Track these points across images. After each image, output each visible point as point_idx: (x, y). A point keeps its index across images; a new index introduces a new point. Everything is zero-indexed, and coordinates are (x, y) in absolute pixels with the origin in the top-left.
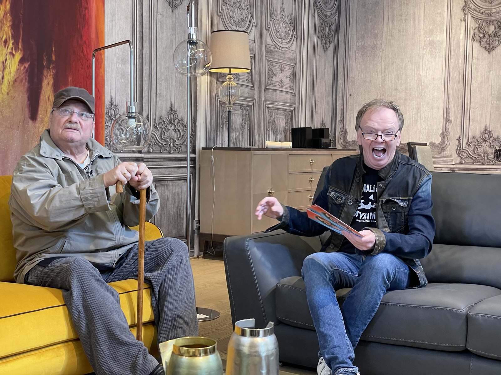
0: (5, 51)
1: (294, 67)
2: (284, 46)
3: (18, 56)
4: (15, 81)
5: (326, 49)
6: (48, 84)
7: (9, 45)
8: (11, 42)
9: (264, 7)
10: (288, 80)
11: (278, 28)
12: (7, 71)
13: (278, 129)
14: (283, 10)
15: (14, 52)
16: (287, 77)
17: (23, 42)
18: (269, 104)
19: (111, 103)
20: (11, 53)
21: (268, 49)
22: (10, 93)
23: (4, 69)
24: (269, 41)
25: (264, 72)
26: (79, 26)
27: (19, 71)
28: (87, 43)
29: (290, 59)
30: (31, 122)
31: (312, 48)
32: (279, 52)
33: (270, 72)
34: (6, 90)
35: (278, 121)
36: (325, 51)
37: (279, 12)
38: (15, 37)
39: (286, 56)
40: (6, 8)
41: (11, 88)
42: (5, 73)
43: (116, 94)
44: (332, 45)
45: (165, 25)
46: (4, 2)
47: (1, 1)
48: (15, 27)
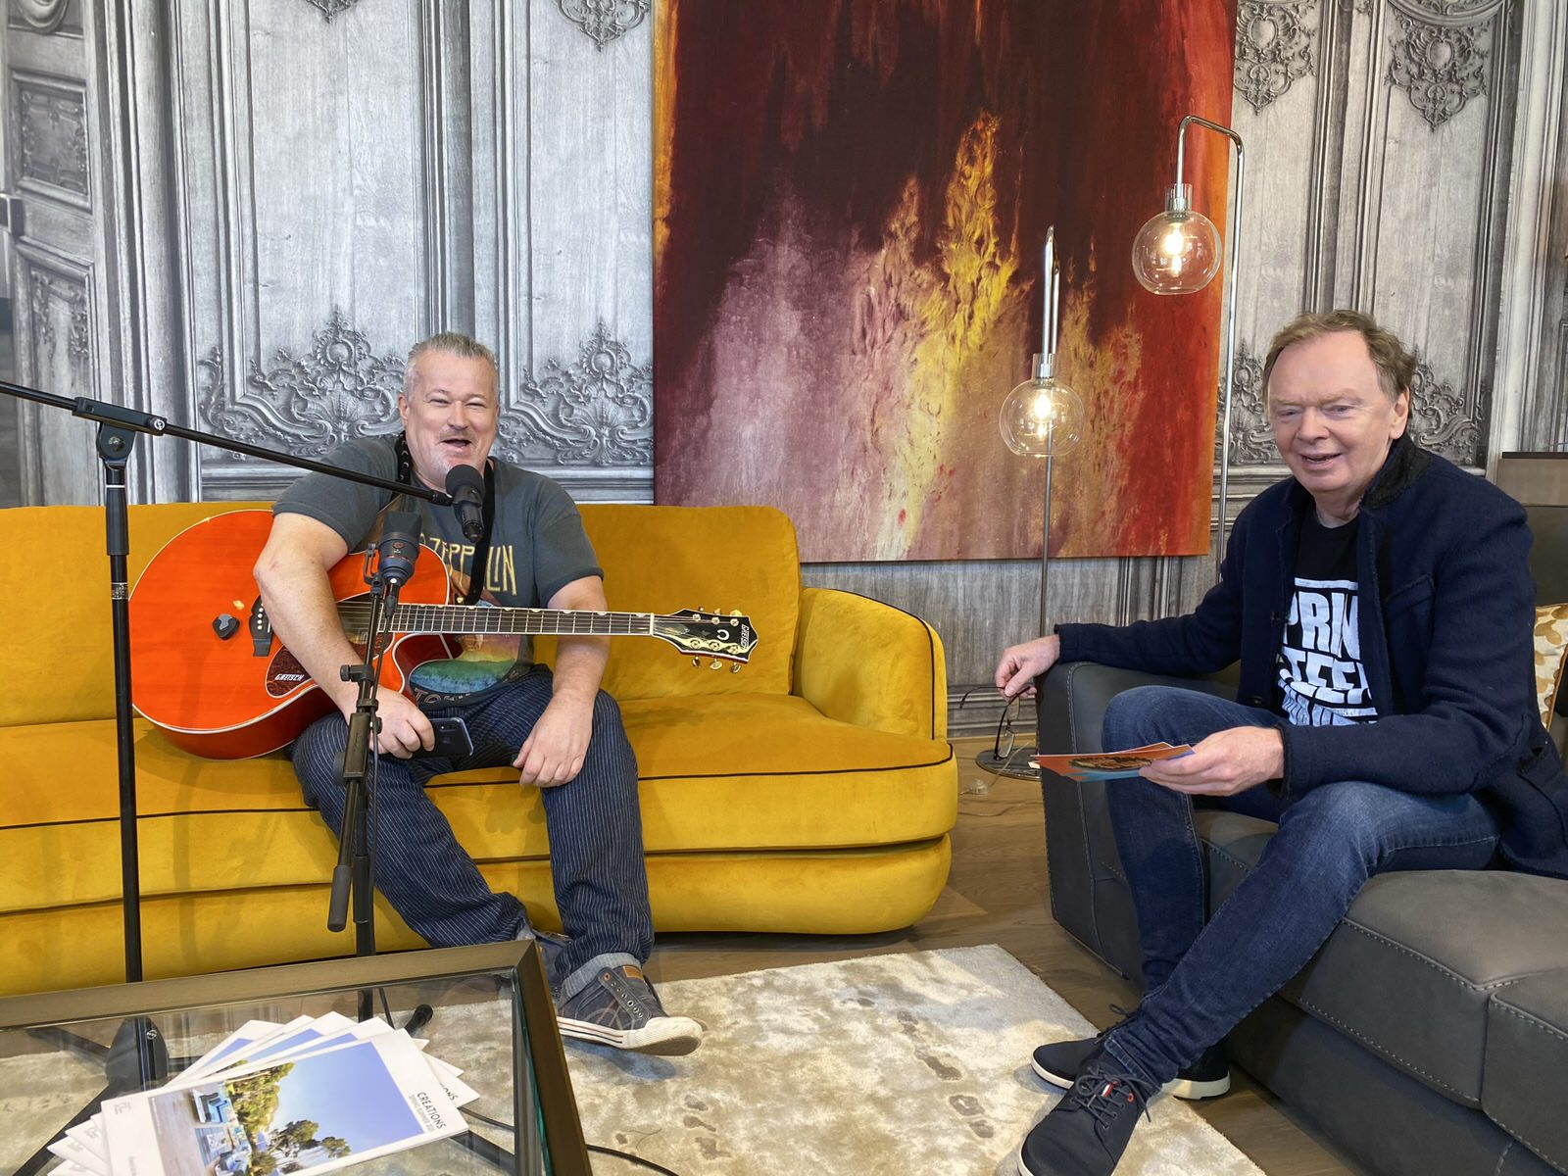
0: (977, 262)
3: (1007, 271)
4: (999, 320)
6: (1077, 322)
7: (987, 248)
8: (993, 241)
12: (980, 303)
15: (998, 261)
17: (1019, 240)
19: (1242, 356)
20: (992, 265)
22: (985, 347)
23: (974, 297)
27: (1007, 300)
34: (977, 341)
38: (1002, 231)
40: (983, 172)
41: (990, 337)
42: (976, 306)
43: (1253, 336)
45: (1407, 166)
46: (980, 160)
47: (972, 161)
48: (1001, 211)
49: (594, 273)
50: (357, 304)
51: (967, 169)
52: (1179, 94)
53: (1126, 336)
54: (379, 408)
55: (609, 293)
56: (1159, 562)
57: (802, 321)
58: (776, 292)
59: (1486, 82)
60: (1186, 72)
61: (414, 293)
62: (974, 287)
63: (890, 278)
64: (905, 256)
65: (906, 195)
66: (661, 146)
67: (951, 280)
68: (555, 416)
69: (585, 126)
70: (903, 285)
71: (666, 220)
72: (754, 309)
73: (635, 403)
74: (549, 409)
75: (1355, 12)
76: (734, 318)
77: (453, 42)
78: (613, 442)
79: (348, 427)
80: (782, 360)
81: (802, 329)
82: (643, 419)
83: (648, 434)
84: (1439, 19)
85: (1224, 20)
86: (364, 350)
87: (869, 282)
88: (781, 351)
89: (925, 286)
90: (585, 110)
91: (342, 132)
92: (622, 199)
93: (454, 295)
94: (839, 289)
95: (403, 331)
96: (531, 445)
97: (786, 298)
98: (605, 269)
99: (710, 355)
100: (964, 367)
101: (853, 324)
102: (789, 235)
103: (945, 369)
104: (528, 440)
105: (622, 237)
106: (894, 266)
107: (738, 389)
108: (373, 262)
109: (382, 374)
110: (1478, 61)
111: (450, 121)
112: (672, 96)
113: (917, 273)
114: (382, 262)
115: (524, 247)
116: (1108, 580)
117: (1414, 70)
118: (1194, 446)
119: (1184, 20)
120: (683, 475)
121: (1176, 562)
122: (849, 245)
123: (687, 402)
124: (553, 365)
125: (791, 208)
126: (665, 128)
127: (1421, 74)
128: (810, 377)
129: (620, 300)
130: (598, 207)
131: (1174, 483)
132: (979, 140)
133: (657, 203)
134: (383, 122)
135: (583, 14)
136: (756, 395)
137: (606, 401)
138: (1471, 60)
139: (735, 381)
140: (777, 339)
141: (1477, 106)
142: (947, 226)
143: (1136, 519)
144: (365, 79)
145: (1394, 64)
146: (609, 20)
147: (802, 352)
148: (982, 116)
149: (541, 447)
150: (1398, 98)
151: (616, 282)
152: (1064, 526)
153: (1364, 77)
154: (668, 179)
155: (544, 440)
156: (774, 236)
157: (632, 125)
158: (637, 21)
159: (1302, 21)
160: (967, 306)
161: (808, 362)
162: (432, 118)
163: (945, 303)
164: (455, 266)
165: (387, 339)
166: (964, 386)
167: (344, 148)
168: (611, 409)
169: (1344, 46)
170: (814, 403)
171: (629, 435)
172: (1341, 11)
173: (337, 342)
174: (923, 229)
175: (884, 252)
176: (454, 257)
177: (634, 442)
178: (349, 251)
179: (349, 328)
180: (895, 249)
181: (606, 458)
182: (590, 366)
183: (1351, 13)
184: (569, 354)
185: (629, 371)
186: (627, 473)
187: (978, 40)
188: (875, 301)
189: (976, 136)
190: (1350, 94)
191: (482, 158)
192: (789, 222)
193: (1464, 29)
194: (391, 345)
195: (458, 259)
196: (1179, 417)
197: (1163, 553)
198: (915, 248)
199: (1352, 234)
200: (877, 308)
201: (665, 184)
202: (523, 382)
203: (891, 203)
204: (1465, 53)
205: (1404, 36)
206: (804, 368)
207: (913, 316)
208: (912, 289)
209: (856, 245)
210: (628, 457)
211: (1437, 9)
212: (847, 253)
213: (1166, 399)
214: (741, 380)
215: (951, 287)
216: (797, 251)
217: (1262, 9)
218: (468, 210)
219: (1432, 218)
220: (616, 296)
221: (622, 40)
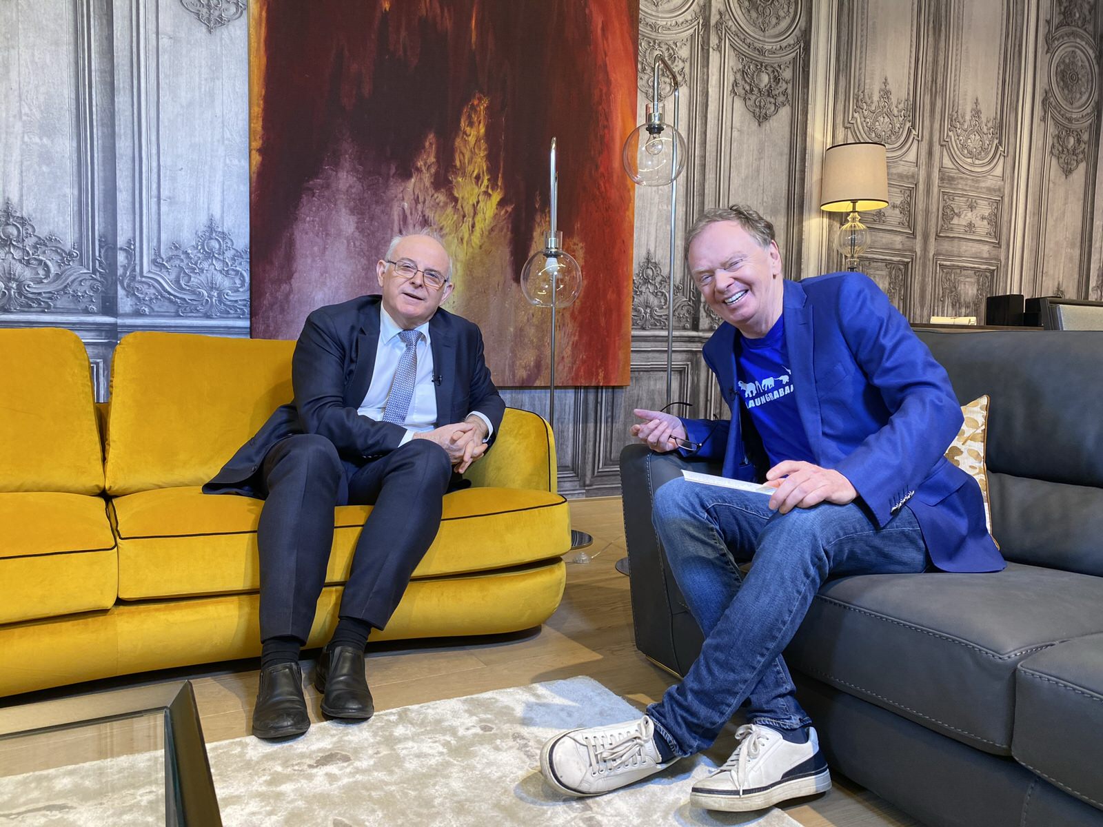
0: (476, 190)
1: (999, 203)
2: (979, 170)
3: (496, 197)
4: (492, 230)
5: (1068, 172)
6: (542, 233)
7: (482, 182)
8: (486, 178)
9: (938, 110)
10: (985, 222)
11: (966, 141)
12: (479, 218)
13: (962, 300)
14: (977, 113)
15: (490, 191)
16: (983, 218)
17: (503, 177)
18: (945, 260)
19: (648, 260)
20: (486, 193)
21: (944, 175)
22: (483, 247)
23: (475, 214)
24: (947, 162)
25: (935, 210)
26: (592, 153)
27: (497, 216)
28: (606, 175)
29: (989, 190)
30: (515, 285)
31: (1038, 171)
32: (967, 179)
33: (948, 211)
34: (478, 242)
35: (961, 287)
36: (1066, 176)
37: (968, 117)
38: (493, 171)
39: (983, 185)
40: (478, 132)
41: (486, 240)
42: (476, 220)
43: (656, 247)
44: (1083, 166)
45: (745, 146)
46: (477, 124)
47: (471, 124)
48: (492, 158)
49: (207, 184)
50: (25, 198)
51: (468, 129)
52: (604, 91)
53: (575, 244)
54: (41, 273)
55: (218, 198)
56: (600, 390)
57: (357, 223)
58: (338, 202)
59: (790, 98)
60: (608, 78)
61: (70, 192)
62: (475, 207)
63: (418, 197)
64: (428, 184)
65: (427, 144)
66: (255, 100)
67: (459, 202)
68: (177, 281)
69: (200, 84)
70: (427, 202)
71: (260, 151)
72: (323, 213)
73: (237, 274)
74: (173, 276)
75: (711, 50)
76: (308, 219)
77: (100, 18)
78: (220, 301)
79: (17, 285)
80: (343, 248)
81: (357, 228)
82: (243, 285)
83: (247, 296)
84: (761, 58)
85: (631, 48)
86: (30, 231)
87: (403, 199)
88: (343, 242)
89: (441, 204)
90: (200, 73)
91: (13, 75)
92: (228, 135)
93: (101, 195)
94: (382, 203)
95: (61, 218)
96: (158, 302)
97: (346, 207)
98: (215, 181)
99: (291, 243)
100: (470, 259)
101: (393, 226)
102: (347, 165)
103: (457, 260)
104: (157, 298)
105: (228, 161)
106: (420, 189)
107: (312, 267)
108: (38, 169)
109: (44, 248)
110: (784, 86)
111: (98, 73)
112: (263, 68)
113: (436, 196)
114: (45, 168)
115: (154, 164)
116: (567, 402)
117: (748, 88)
118: (619, 316)
119: (606, 45)
120: (272, 325)
121: (610, 390)
122: (388, 174)
123: (274, 274)
124: (176, 246)
125: (348, 149)
126: (259, 89)
127: (752, 90)
128: (364, 261)
129: (226, 203)
130: (210, 140)
131: (607, 339)
132: (476, 111)
133: (253, 139)
134: (45, 71)
135: (198, 7)
136: (325, 271)
137: (215, 272)
138: (780, 84)
139: (309, 261)
140: (339, 234)
141: (785, 112)
142: (455, 166)
143: (584, 362)
144: (32, 39)
145: (735, 83)
146: (217, 13)
147: (358, 244)
148: (477, 95)
149: (167, 303)
150: (738, 103)
151: (223, 191)
152: (538, 365)
153: (718, 90)
154: (260, 123)
155: (169, 299)
156: (336, 165)
157: (234, 85)
158: (237, 16)
159: (679, 52)
160: (471, 219)
161: (362, 250)
162: (84, 70)
163: (456, 216)
164: (101, 174)
165: (49, 224)
166: (471, 271)
167: (15, 86)
168: (219, 278)
169: (705, 70)
170: (367, 278)
171: (233, 296)
172: (703, 49)
173: (8, 224)
174: (439, 167)
175: (413, 180)
176: (101, 168)
177: (236, 301)
178: (19, 160)
179: (18, 214)
180: (421, 179)
181: (214, 312)
182: (203, 248)
183: (708, 50)
184: (188, 238)
185: (233, 252)
186: (230, 323)
187: (474, 47)
188: (408, 212)
189: (473, 108)
190: (710, 99)
191: (122, 101)
192: (347, 156)
193: (776, 65)
194: (51, 228)
195: (104, 170)
196: (608, 297)
197: (601, 384)
198: (435, 179)
199: (714, 186)
200: (409, 217)
201: (258, 126)
202: (153, 257)
203: (416, 148)
204: (777, 80)
205: (741, 67)
206: (359, 254)
207: (434, 224)
208: (433, 206)
209: (394, 175)
210: (231, 312)
211: (759, 51)
212: (388, 180)
213: (600, 285)
214: (314, 261)
215: (459, 206)
216: (353, 176)
217: (655, 43)
218: (111, 136)
219: (761, 180)
220: (223, 201)
221: (227, 27)
